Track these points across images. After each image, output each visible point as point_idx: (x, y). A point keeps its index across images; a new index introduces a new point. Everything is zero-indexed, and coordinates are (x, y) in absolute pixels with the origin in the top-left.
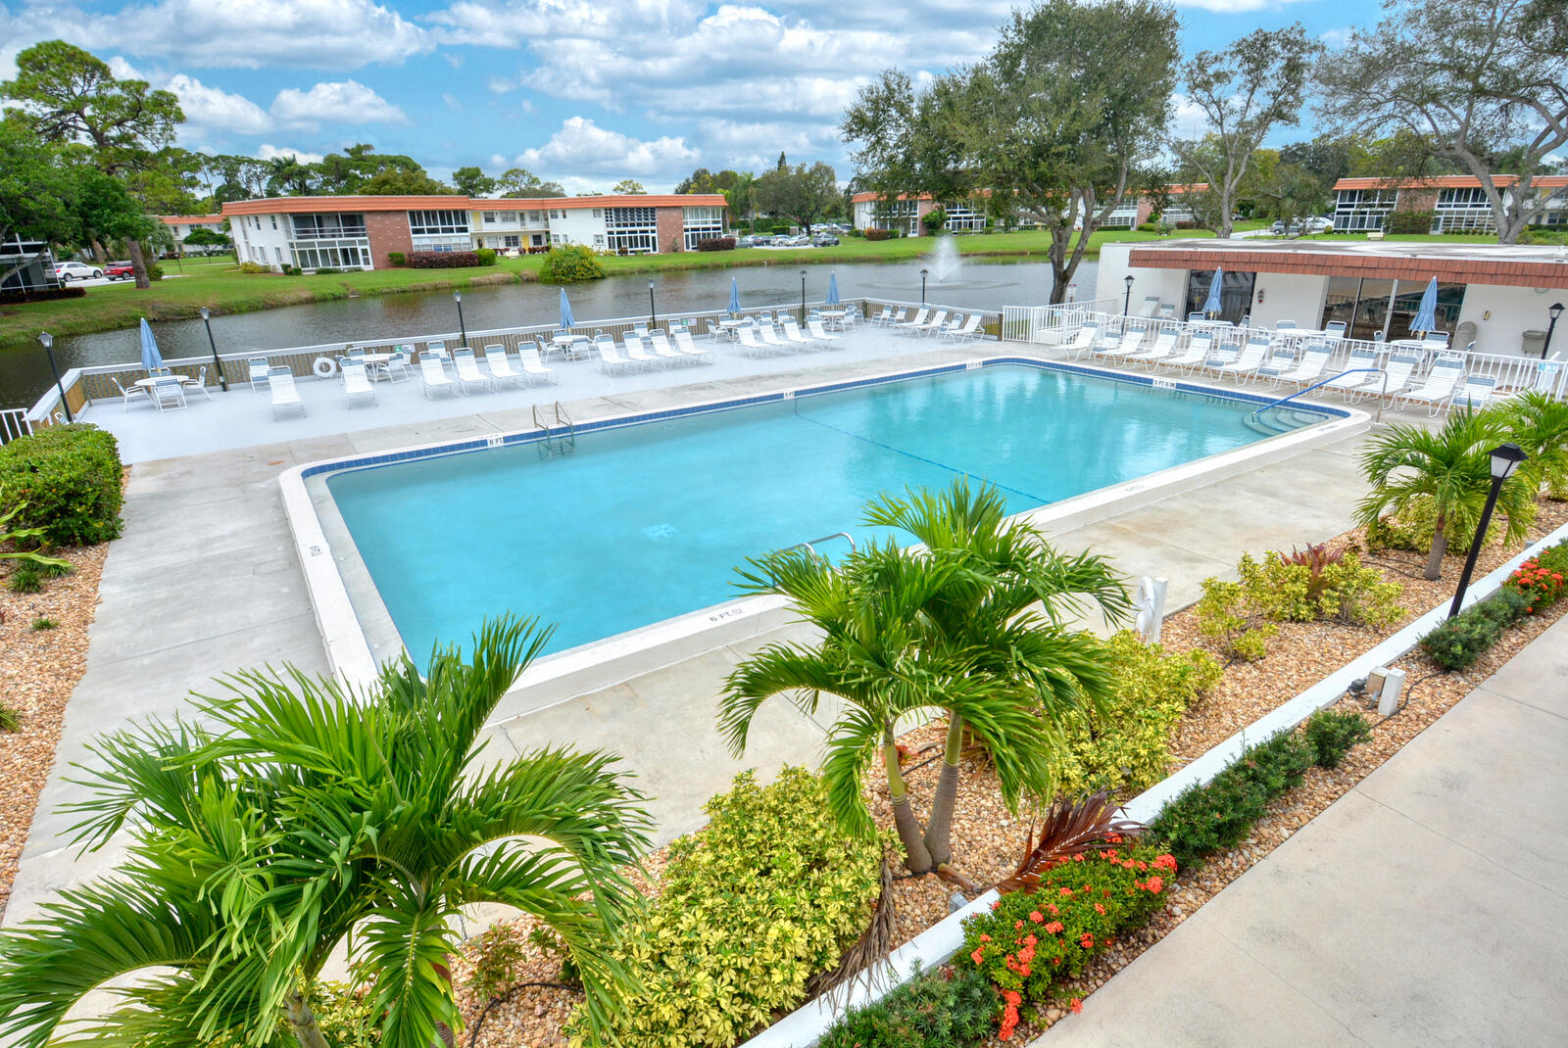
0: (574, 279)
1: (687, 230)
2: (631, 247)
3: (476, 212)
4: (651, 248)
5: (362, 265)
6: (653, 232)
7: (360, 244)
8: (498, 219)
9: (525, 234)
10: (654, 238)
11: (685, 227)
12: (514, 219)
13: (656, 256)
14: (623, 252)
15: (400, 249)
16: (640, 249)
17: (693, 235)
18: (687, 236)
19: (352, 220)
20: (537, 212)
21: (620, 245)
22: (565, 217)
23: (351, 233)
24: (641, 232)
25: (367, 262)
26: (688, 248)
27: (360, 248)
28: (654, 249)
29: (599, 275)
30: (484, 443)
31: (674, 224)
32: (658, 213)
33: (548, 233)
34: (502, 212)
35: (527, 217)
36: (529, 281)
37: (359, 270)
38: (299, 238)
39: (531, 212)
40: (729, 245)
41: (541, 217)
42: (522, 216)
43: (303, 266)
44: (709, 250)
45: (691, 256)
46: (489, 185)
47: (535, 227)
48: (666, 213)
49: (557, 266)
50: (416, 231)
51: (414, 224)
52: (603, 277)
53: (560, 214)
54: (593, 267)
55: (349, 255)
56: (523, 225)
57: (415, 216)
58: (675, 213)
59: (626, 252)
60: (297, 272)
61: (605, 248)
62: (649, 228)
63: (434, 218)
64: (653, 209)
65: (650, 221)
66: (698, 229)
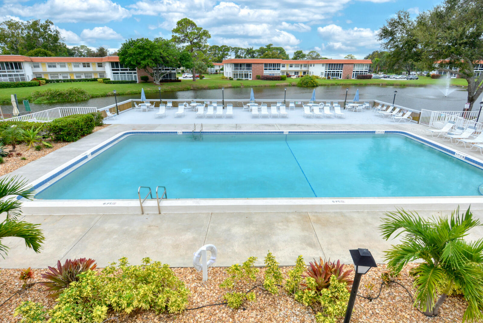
0: (307, 86)
1: (354, 72)
2: (332, 76)
3: (288, 64)
4: (339, 77)
5: (249, 78)
6: (341, 72)
7: (250, 72)
8: (294, 66)
9: (301, 71)
10: (341, 74)
11: (353, 70)
12: (298, 67)
13: (340, 80)
14: (329, 78)
15: (260, 74)
16: (335, 77)
17: (356, 74)
18: (354, 74)
19: (249, 65)
20: (306, 64)
21: (328, 75)
22: (314, 66)
23: (248, 69)
24: (337, 72)
25: (250, 78)
26: (353, 77)
27: (249, 73)
28: (340, 78)
29: (315, 85)
30: (176, 132)
31: (349, 69)
32: (344, 66)
33: (308, 71)
34: (295, 64)
35: (303, 66)
36: (294, 86)
37: (248, 80)
38: (235, 70)
39: (304, 64)
40: (370, 77)
41: (307, 66)
42: (301, 65)
43: (234, 78)
44: (361, 79)
45: (354, 80)
46: (304, 56)
47: (304, 69)
48: (347, 65)
49: (303, 82)
50: (265, 69)
51: (265, 67)
52: (317, 86)
53: (313, 65)
54: (314, 83)
55: (246, 76)
56: (301, 68)
57: (266, 65)
58: (350, 66)
59: (330, 78)
60: (232, 79)
61: (323, 76)
62: (340, 70)
63: (271, 65)
64: (342, 64)
65: (341, 68)
66: (358, 71)
